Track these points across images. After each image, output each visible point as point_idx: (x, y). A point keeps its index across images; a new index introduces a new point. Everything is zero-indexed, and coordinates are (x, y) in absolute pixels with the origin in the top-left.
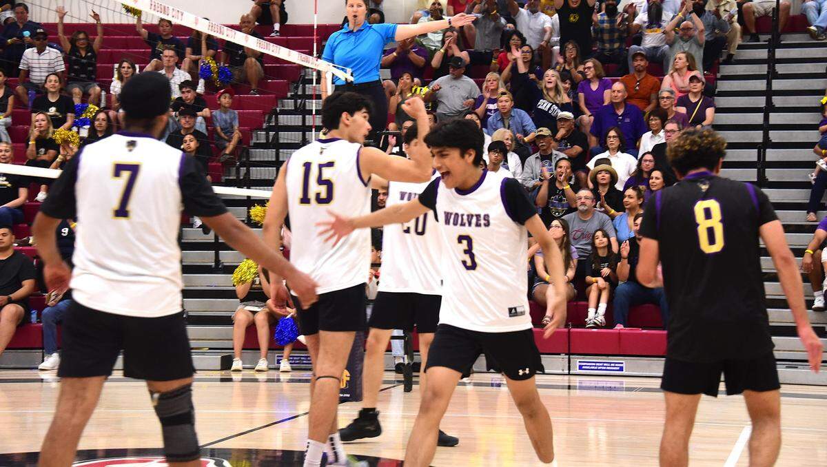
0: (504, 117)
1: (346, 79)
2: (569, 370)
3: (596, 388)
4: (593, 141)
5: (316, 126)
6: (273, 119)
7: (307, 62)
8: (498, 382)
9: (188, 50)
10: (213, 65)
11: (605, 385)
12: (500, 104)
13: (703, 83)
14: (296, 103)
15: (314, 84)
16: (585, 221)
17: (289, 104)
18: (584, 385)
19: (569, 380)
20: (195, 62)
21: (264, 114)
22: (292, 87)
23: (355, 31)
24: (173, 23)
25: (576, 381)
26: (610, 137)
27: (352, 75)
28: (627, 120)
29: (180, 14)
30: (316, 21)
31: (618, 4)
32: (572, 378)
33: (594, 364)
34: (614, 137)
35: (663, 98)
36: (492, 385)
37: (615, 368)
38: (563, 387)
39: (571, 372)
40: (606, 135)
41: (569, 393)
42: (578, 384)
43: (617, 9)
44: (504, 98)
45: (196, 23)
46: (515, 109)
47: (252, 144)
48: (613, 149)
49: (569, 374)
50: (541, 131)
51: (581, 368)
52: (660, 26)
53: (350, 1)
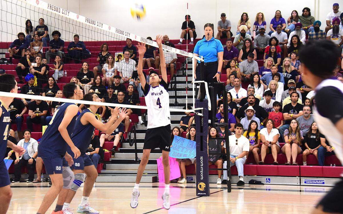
1: (201, 61)
2: (300, 183)
3: (312, 191)
7: (184, 53)
8: (269, 188)
11: (316, 190)
14: (183, 72)
16: (306, 120)
17: (181, 72)
18: (307, 190)
19: (300, 188)
22: (182, 65)
24: (132, 40)
25: (303, 188)
27: (203, 59)
29: (128, 35)
31: (319, 27)
32: (302, 187)
33: (311, 181)
36: (267, 190)
37: (321, 183)
38: (298, 191)
39: (301, 184)
41: (300, 193)
42: (304, 190)
43: (319, 29)
45: (136, 38)
49: (300, 185)
51: (305, 182)
52: (338, 37)
53: (206, 28)
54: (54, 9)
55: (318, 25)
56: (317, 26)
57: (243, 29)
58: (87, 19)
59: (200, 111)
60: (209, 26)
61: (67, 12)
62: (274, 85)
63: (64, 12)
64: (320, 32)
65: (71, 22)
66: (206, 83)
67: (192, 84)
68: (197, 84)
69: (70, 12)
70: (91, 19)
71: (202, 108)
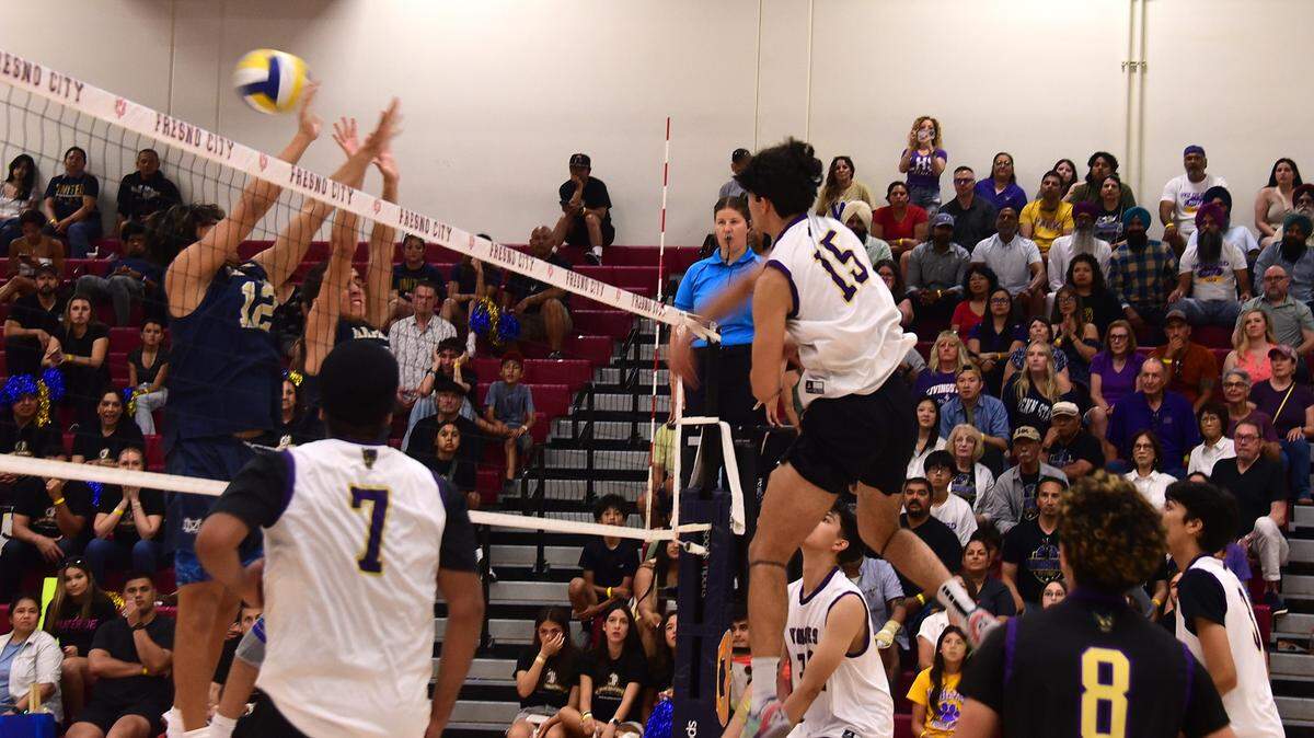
0: (967, 407)
4: (1110, 451)
5: (657, 413)
6: (585, 401)
7: (646, 308)
9: (452, 285)
10: (493, 311)
12: (961, 384)
13: (1293, 360)
14: (623, 374)
15: (657, 346)
17: (612, 376)
20: (463, 305)
21: (571, 391)
22: (617, 348)
23: (730, 264)
24: (427, 242)
26: (1140, 446)
27: (718, 332)
28: (1168, 420)
29: (446, 233)
30: (662, 242)
34: (1145, 446)
35: (1231, 384)
40: (1133, 443)
44: (968, 374)
45: (471, 246)
46: (986, 397)
47: (549, 439)
48: (1144, 467)
50: (1024, 431)
52: (1220, 272)
53: (721, 213)
54: (177, 132)
55: (1139, 224)
56: (1136, 227)
57: (855, 214)
58: (296, 172)
59: (697, 538)
60: (731, 206)
61: (226, 146)
62: (968, 440)
63: (212, 143)
64: (1149, 250)
65: (224, 178)
66: (725, 427)
67: (672, 427)
68: (688, 431)
69: (235, 144)
70: (309, 173)
71: (706, 527)
